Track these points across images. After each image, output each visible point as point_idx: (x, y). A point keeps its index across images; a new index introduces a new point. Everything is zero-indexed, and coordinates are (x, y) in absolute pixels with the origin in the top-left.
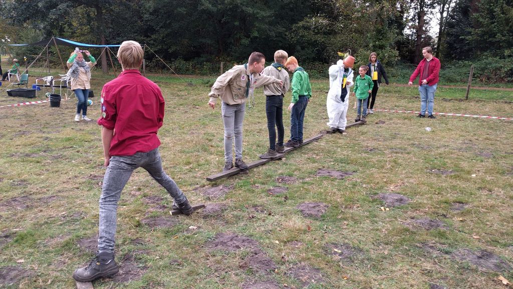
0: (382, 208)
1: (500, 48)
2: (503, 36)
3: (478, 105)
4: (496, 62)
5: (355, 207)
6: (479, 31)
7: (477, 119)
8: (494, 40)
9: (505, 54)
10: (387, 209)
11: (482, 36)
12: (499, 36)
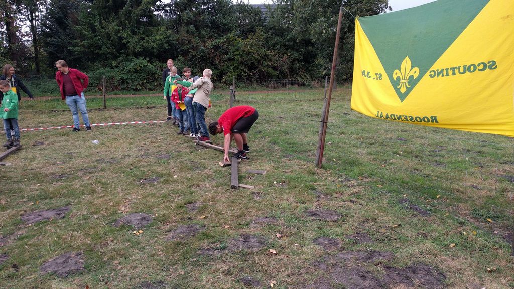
0: (135, 232)
1: (106, 59)
2: (108, 48)
3: (118, 112)
4: (108, 72)
5: (109, 242)
6: (85, 42)
7: (127, 125)
8: (101, 52)
9: (113, 65)
10: (140, 232)
11: (89, 47)
12: (104, 48)
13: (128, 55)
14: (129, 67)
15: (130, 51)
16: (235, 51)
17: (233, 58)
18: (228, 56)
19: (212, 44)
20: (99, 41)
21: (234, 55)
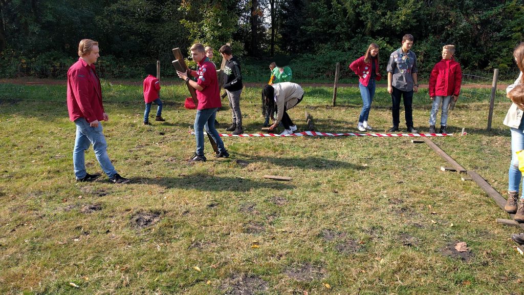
1: (340, 40)
2: (343, 28)
4: (339, 56)
6: (319, 21)
8: (334, 32)
9: (346, 47)
11: (322, 27)
12: (338, 27)
13: (364, 35)
15: (367, 29)
16: (515, 27)
17: (510, 35)
18: (501, 34)
19: (479, 17)
20: (334, 18)
21: (513, 32)
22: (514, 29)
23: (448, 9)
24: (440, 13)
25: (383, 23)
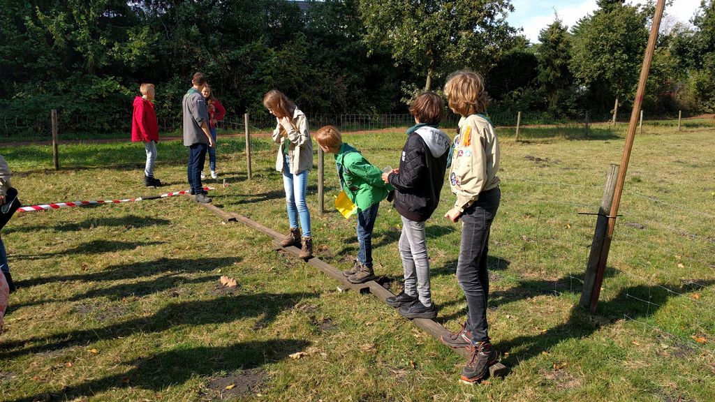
13: (85, 72)
14: (88, 92)
15: (89, 65)
16: (264, 69)
17: (261, 79)
18: (253, 77)
19: (228, 57)
20: (32, 46)
21: (263, 75)
22: (264, 72)
23: (191, 45)
24: (183, 49)
25: (111, 57)
